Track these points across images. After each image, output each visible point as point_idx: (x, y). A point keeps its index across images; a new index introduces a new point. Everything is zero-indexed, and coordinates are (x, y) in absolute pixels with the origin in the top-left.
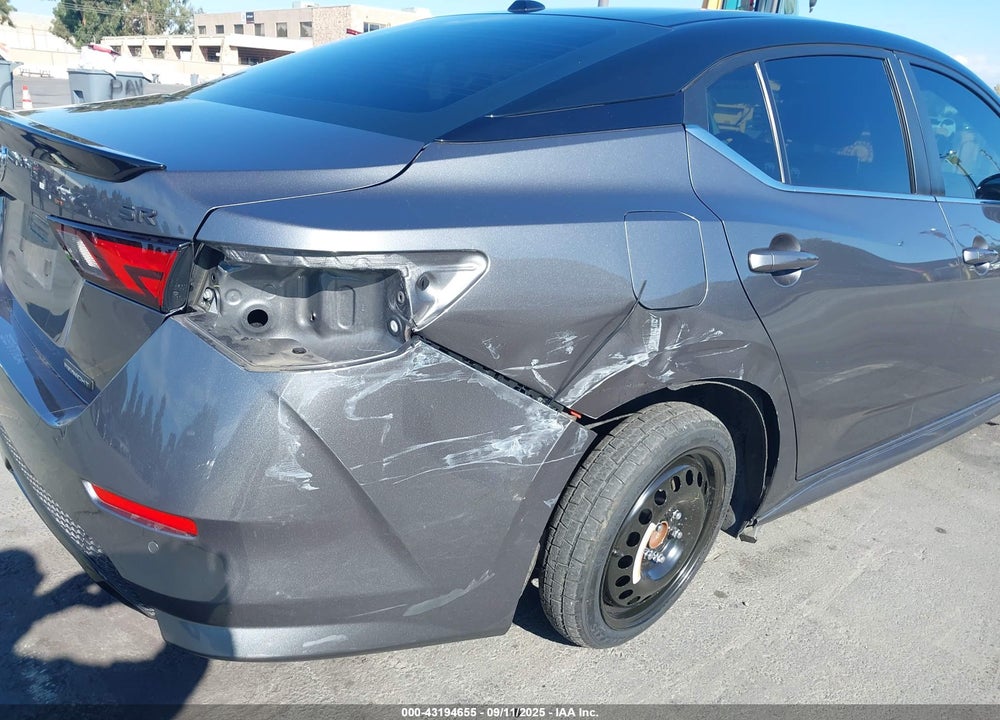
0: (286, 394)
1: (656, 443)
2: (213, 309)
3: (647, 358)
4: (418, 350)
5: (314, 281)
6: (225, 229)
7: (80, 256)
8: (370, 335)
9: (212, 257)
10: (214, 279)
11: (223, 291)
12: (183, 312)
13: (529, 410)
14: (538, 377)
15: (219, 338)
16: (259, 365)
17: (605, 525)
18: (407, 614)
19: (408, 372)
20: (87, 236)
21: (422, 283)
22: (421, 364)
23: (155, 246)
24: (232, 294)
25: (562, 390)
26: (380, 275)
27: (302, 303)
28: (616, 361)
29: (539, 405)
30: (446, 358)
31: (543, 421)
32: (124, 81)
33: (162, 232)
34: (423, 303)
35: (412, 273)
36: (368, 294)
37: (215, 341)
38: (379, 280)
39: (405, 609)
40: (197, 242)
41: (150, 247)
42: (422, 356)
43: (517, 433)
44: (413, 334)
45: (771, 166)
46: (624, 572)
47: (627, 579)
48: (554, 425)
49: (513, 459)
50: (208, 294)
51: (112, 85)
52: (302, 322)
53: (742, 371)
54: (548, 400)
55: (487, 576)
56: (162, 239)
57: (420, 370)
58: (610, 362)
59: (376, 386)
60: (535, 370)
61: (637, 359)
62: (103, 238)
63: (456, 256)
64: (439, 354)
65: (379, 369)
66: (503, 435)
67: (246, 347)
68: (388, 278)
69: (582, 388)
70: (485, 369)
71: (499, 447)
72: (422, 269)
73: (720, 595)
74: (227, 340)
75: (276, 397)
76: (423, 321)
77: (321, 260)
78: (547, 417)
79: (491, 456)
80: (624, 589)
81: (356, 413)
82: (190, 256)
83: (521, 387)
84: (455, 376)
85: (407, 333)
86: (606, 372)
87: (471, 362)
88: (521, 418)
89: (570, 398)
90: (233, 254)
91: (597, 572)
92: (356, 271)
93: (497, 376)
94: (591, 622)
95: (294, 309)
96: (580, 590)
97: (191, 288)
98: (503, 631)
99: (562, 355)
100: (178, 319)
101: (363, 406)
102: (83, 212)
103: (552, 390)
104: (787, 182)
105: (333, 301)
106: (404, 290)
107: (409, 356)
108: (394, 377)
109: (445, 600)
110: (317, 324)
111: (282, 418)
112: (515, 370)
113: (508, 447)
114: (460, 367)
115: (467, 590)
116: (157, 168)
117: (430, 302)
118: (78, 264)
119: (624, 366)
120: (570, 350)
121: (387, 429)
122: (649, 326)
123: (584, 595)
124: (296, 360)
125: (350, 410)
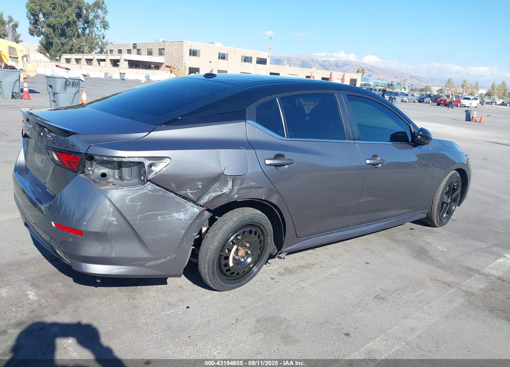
0: (109, 196)
1: (235, 219)
2: (91, 173)
3: (228, 190)
4: (148, 185)
5: (120, 165)
6: (94, 150)
7: (53, 157)
8: (136, 181)
9: (91, 158)
10: (92, 165)
11: (94, 168)
12: (83, 173)
13: (187, 205)
14: (190, 195)
15: (92, 180)
16: (102, 188)
17: (216, 244)
18: (146, 265)
19: (145, 191)
20: (56, 152)
21: (150, 166)
22: (149, 189)
23: (76, 155)
24: (96, 168)
25: (199, 199)
26: (138, 163)
27: (117, 171)
28: (217, 191)
29: (191, 204)
30: (157, 187)
31: (192, 209)
32: (72, 81)
33: (78, 151)
34: (151, 171)
35: (147, 163)
36: (135, 169)
37: (91, 181)
38: (138, 165)
39: (145, 263)
40: (87, 154)
41: (74, 155)
42: (149, 186)
43: (183, 211)
44: (148, 181)
45: (281, 132)
46: (225, 262)
47: (227, 265)
48: (196, 210)
49: (181, 219)
50: (89, 168)
51: (66, 83)
52: (117, 177)
53: (264, 197)
54: (194, 202)
55: (173, 256)
56: (77, 153)
57: (149, 191)
58: (215, 191)
59: (136, 194)
60: (189, 193)
61: (224, 191)
62: (60, 152)
63: (161, 158)
64: (155, 186)
65: (137, 190)
66: (178, 212)
67: (99, 183)
68: (140, 164)
69: (205, 199)
70: (172, 192)
71: (176, 215)
72: (151, 162)
73: (272, 279)
74: (94, 181)
75: (106, 196)
76: (150, 176)
77: (120, 159)
78: (193, 207)
79: (173, 218)
80: (227, 268)
81: (129, 202)
82: (84, 158)
83: (184, 198)
84: (161, 193)
85: (145, 180)
86: (214, 194)
87: (167, 190)
88: (184, 207)
89: (202, 202)
90: (96, 157)
91: (214, 259)
92: (130, 162)
93: (176, 194)
94: (214, 278)
95: (114, 173)
96: (208, 266)
97: (85, 167)
98: (180, 276)
99: (198, 188)
100: (80, 175)
101: (132, 200)
102: (54, 144)
103: (195, 199)
104: (287, 137)
105: (125, 171)
106: (145, 168)
107: (146, 186)
108: (141, 192)
109: (159, 262)
110: (121, 178)
111: (108, 203)
112: (182, 193)
113: (180, 215)
114: (162, 190)
115: (166, 260)
116: (76, 133)
117: (153, 171)
118: (53, 160)
119: (220, 193)
120: (200, 187)
121: (139, 207)
122: (227, 181)
123: (210, 267)
124: (113, 187)
125: (127, 201)
